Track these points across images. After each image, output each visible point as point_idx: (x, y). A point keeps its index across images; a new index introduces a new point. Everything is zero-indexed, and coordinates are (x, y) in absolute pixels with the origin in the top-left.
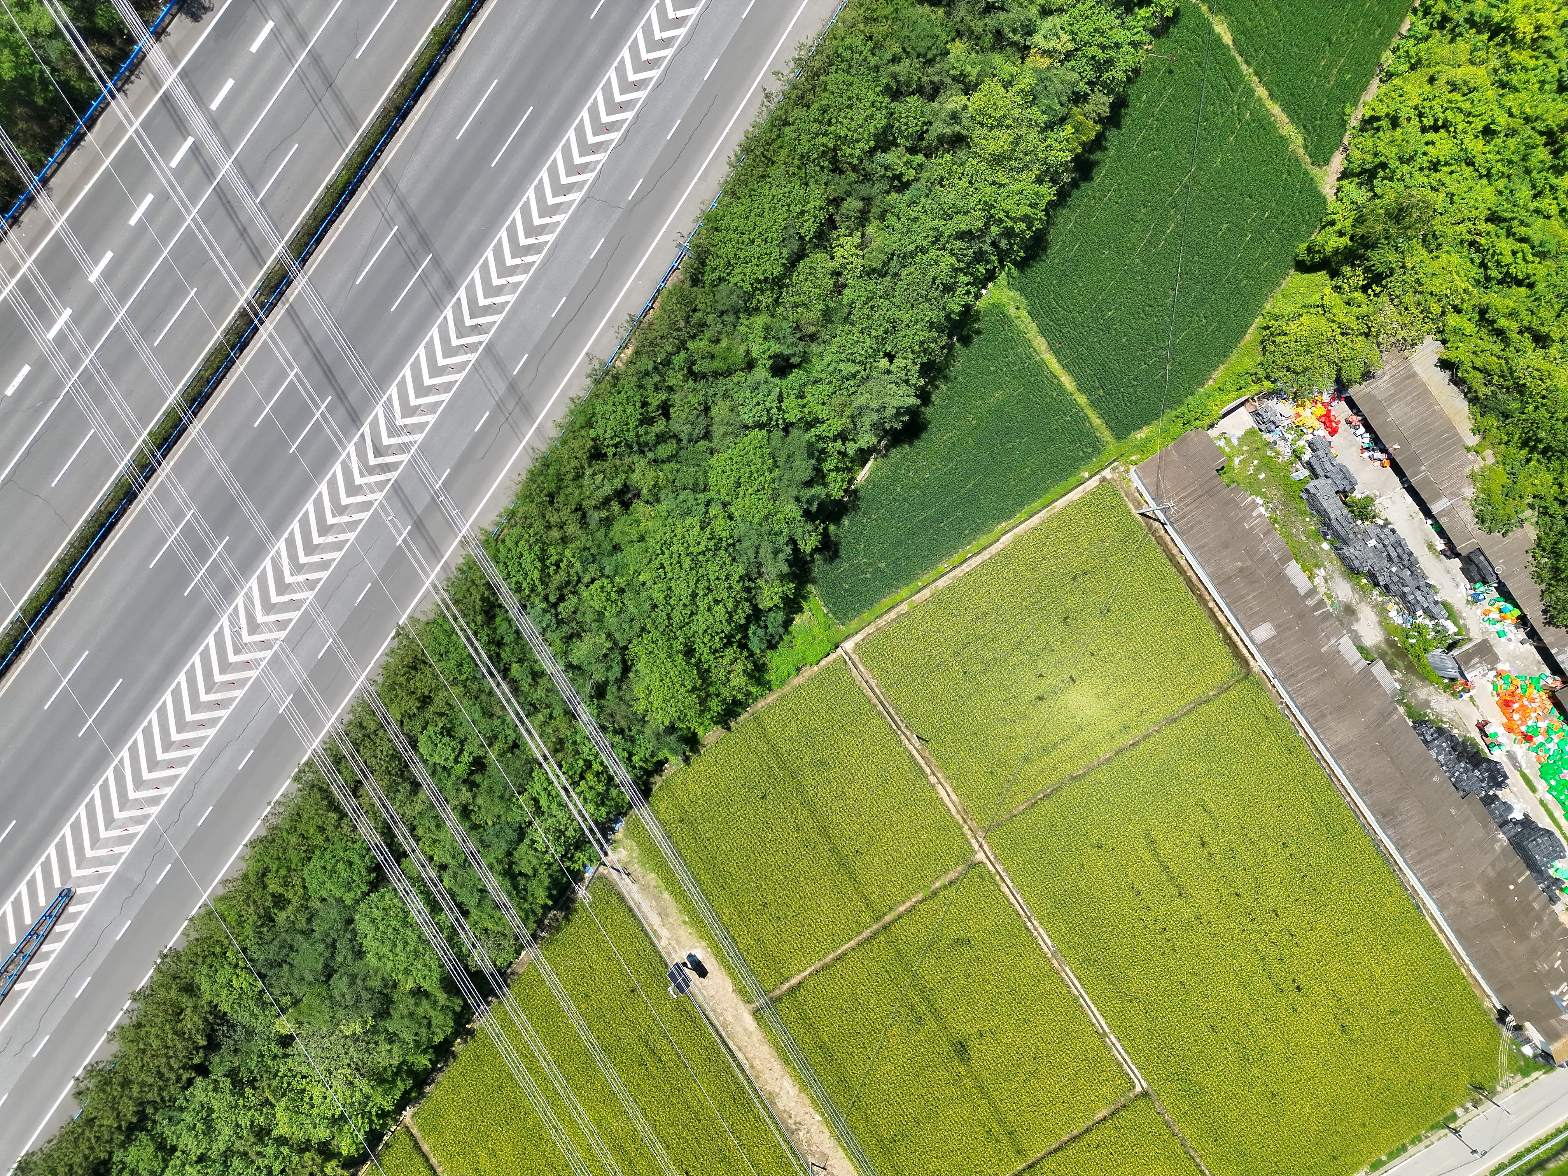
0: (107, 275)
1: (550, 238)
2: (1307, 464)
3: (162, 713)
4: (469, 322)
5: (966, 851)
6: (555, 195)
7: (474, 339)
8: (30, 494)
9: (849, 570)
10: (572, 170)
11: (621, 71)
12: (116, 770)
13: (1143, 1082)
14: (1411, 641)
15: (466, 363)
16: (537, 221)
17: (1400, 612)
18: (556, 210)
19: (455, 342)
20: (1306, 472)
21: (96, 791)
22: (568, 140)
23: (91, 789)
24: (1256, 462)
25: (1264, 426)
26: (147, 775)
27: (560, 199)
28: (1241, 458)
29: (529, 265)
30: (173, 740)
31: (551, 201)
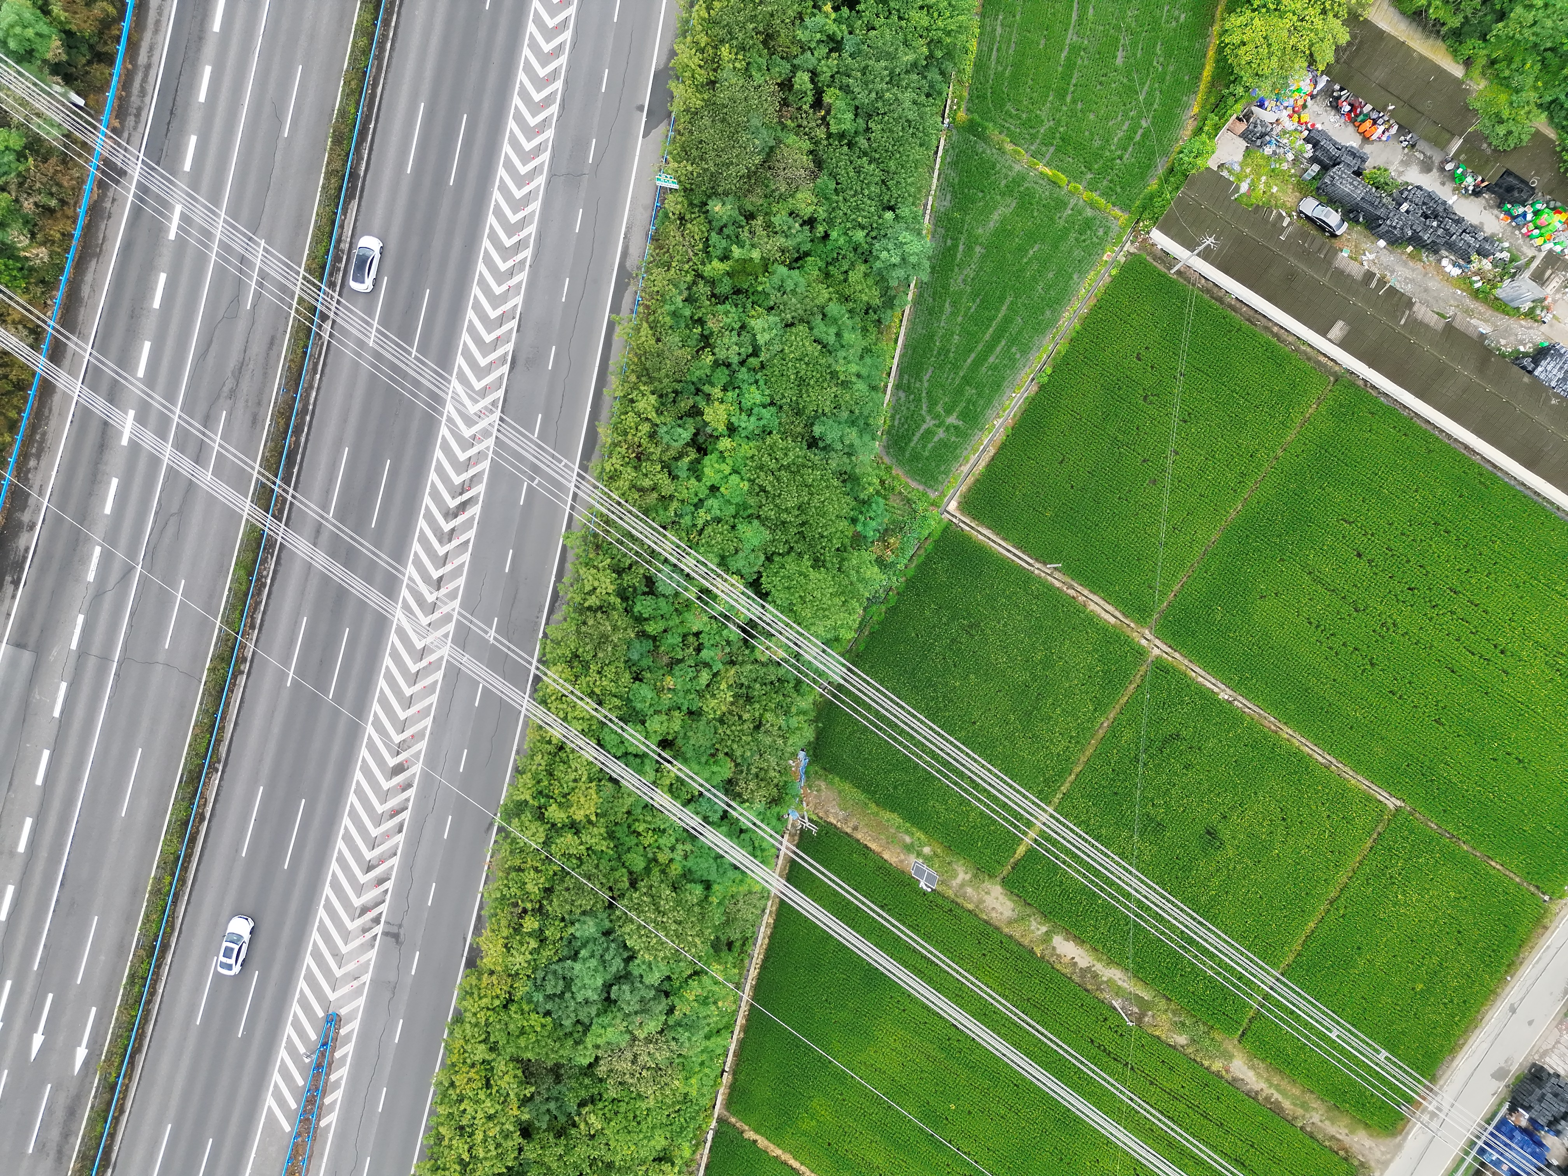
1: (531, 229)
2: (1314, 160)
3: (354, 816)
4: (488, 338)
5: (1140, 653)
6: (520, 187)
7: (500, 352)
8: (149, 663)
9: (923, 437)
10: (526, 157)
11: (534, 47)
12: (332, 886)
13: (1393, 799)
14: (1477, 285)
15: (501, 377)
16: (513, 218)
17: (1455, 264)
18: (527, 200)
19: (483, 362)
20: (1316, 168)
21: (321, 913)
22: (511, 131)
23: (317, 910)
24: (1264, 179)
25: (1259, 142)
26: (363, 878)
27: (526, 190)
28: (1248, 181)
29: (523, 262)
30: (374, 836)
31: (518, 194)
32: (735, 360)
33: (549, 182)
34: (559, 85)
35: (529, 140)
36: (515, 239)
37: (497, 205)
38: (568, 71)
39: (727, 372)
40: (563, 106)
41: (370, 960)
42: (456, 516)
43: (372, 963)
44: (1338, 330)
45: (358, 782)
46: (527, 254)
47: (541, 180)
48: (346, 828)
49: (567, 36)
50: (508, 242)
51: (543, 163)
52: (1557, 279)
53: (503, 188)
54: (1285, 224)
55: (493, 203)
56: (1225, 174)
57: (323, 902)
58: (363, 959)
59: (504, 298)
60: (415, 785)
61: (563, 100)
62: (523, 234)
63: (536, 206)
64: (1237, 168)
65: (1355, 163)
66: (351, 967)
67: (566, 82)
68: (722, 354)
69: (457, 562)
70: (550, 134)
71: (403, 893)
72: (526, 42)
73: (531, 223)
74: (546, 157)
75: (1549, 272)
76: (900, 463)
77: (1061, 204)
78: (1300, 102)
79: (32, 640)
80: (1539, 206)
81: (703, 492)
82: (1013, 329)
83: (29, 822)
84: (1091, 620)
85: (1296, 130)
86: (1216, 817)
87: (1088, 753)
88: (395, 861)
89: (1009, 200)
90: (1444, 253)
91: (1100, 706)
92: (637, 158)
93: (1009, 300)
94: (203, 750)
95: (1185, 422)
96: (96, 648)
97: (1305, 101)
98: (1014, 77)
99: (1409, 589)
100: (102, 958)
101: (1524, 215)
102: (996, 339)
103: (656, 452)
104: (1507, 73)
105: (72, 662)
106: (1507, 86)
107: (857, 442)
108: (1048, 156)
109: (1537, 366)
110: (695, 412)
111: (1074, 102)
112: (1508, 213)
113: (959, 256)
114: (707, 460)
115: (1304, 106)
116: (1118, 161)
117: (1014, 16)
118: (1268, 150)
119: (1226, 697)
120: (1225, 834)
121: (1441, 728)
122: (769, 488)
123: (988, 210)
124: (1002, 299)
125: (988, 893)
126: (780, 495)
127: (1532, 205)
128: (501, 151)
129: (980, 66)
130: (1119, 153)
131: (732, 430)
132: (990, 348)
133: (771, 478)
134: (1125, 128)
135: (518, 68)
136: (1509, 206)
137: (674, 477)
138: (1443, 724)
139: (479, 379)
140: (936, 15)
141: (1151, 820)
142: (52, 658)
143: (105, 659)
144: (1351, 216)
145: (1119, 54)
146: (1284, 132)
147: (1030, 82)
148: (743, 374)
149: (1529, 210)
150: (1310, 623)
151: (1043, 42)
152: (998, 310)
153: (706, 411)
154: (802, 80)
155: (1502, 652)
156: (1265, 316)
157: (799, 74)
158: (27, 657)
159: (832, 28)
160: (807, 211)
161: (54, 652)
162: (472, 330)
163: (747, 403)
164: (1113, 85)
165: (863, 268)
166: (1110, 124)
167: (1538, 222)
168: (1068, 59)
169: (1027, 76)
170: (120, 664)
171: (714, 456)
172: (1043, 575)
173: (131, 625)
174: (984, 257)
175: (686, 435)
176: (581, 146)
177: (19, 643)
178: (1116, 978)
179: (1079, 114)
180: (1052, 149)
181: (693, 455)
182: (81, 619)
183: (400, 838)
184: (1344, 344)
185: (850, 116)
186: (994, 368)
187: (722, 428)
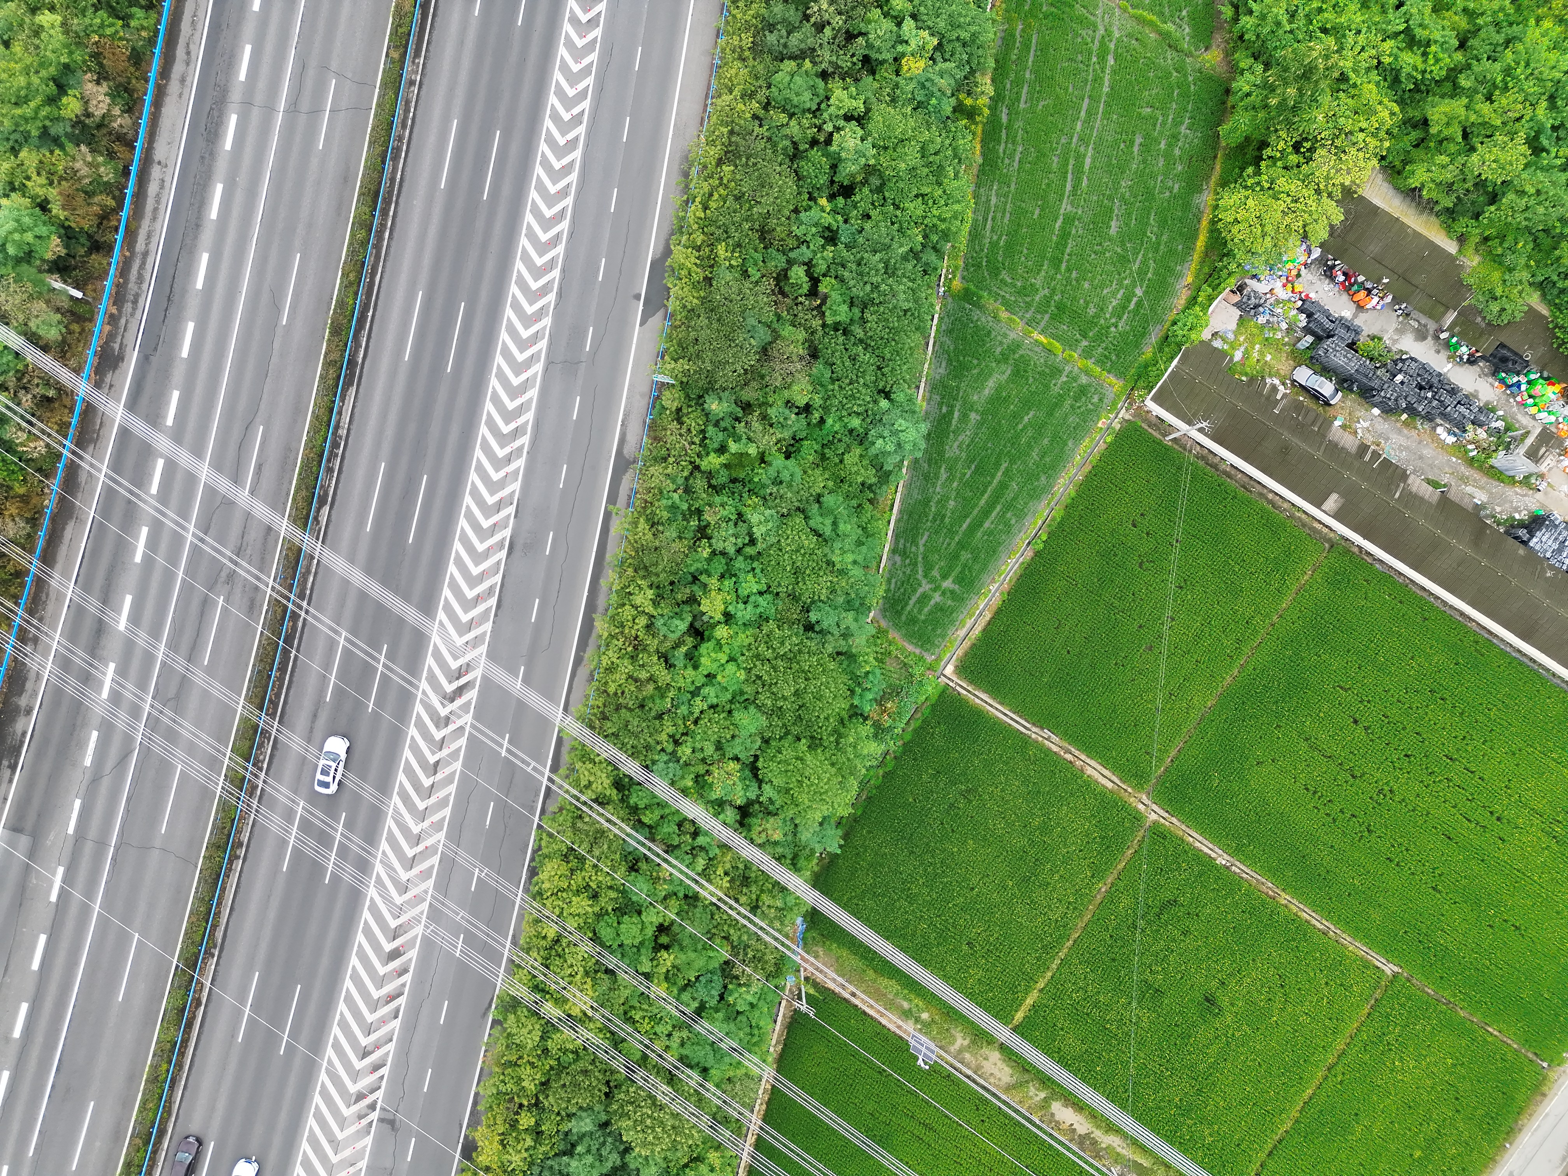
0: (135, 619)
1: (529, 416)
2: (1307, 330)
3: (350, 1001)
4: (486, 524)
5: (1137, 818)
6: (517, 375)
7: (497, 538)
8: (145, 848)
9: (919, 601)
10: (523, 345)
11: (532, 236)
12: (328, 1072)
13: (1391, 966)
14: (1471, 454)
15: (498, 563)
16: (511, 405)
17: (1450, 432)
18: (524, 387)
19: (480, 547)
20: (1310, 339)
21: (317, 1099)
22: (509, 319)
23: (312, 1098)
24: (1257, 347)
25: (1253, 312)
26: (358, 1065)
27: (524, 377)
28: (1242, 349)
29: (520, 449)
30: (369, 1021)
31: (516, 381)
32: (731, 550)
33: (546, 370)
34: (556, 273)
35: (526, 327)
36: (513, 426)
37: (495, 392)
38: (565, 260)
39: (724, 561)
40: (560, 294)
41: (366, 1146)
42: (452, 700)
43: (368, 1149)
44: (1333, 502)
45: (354, 967)
46: (525, 440)
47: (538, 368)
48: (342, 1014)
49: (564, 226)
50: (506, 429)
51: (540, 351)
52: (1551, 457)
53: (501, 376)
54: (1279, 397)
55: (490, 390)
56: (1217, 344)
57: (318, 1089)
58: (359, 1145)
59: (502, 484)
60: (411, 970)
61: (560, 288)
62: (521, 421)
63: (533, 393)
64: (1231, 336)
65: (1349, 337)
66: (347, 1153)
67: (563, 271)
68: (719, 546)
69: (454, 746)
70: (547, 322)
71: (399, 1079)
72: (524, 231)
73: (529, 409)
74: (543, 344)
75: (1543, 450)
76: (896, 626)
77: (1056, 371)
78: (1294, 272)
79: (29, 824)
80: (1532, 377)
81: (700, 680)
82: (1009, 495)
83: (24, 1007)
84: (1089, 785)
85: (1289, 300)
86: (1214, 983)
87: (1086, 919)
88: (391, 1047)
89: (1003, 367)
90: (1439, 421)
91: (1097, 873)
92: (634, 346)
93: (1004, 465)
94: (199, 939)
95: (1181, 588)
96: (93, 833)
97: (1299, 270)
98: (1009, 246)
99: (1406, 756)
100: (98, 1144)
101: (1518, 385)
102: (991, 505)
103: (653, 644)
104: (1499, 251)
105: (69, 845)
106: (1500, 264)
107: (853, 626)
108: (1042, 324)
109: (1532, 536)
110: (692, 600)
111: (1069, 270)
112: (1502, 381)
113: (954, 422)
114: (704, 648)
115: (1298, 275)
116: (1113, 329)
117: (1009, 187)
118: (1262, 320)
119: (1224, 862)
120: (1224, 1001)
121: (1438, 896)
122: (765, 677)
123: (983, 376)
124: (997, 465)
125: (986, 1059)
126: (776, 683)
127: (1526, 375)
128: (498, 339)
129: (975, 235)
130: (1113, 320)
131: (728, 617)
132: (986, 513)
133: (767, 667)
134: (1119, 297)
135: (515, 258)
136: (1504, 375)
137: (669, 666)
138: (1440, 892)
139: (477, 564)
140: (930, 202)
141: (1150, 987)
142: (48, 843)
143: (102, 844)
144: (1345, 385)
145: (1113, 224)
146: (1278, 302)
147: (1025, 251)
148: (740, 563)
149: (1523, 379)
150: (1307, 789)
151: (1037, 212)
152: (993, 476)
153: (703, 602)
154: (798, 274)
155: (1498, 819)
156: (1259, 483)
157: (795, 268)
158: (24, 841)
159: (828, 219)
160: (802, 401)
161: (51, 837)
162: (470, 516)
163: (744, 592)
164: (1107, 255)
165: (858, 451)
166: (1105, 292)
167: (1532, 392)
168: (1062, 229)
169: (1022, 245)
170: (117, 849)
171: (711, 645)
172: (1040, 739)
173: (127, 810)
174: (980, 424)
175: (682, 626)
176: (578, 334)
177: (15, 827)
178: (1115, 1145)
179: (1074, 283)
180: (1047, 317)
181: (690, 641)
182: (78, 803)
183: (396, 1024)
184: (1337, 516)
185: (845, 308)
186: (990, 533)
187: (719, 617)
